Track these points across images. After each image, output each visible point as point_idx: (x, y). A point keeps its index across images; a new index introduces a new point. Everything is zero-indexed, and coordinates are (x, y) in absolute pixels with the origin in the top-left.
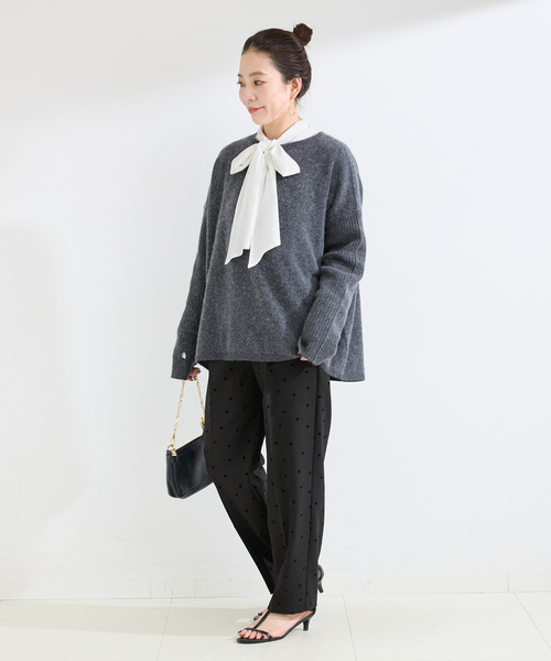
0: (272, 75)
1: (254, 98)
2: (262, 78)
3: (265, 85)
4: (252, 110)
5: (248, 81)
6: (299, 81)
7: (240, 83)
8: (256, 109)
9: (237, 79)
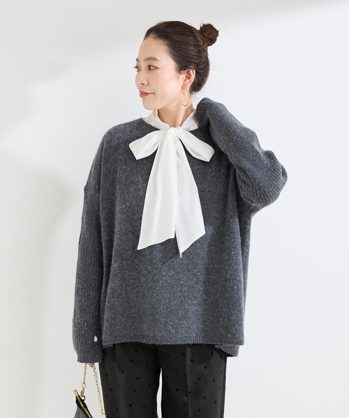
0: (167, 63)
1: (146, 83)
2: (156, 64)
3: (158, 71)
4: (143, 94)
5: (144, 65)
6: (193, 74)
7: (137, 67)
8: (146, 94)
9: (135, 63)
